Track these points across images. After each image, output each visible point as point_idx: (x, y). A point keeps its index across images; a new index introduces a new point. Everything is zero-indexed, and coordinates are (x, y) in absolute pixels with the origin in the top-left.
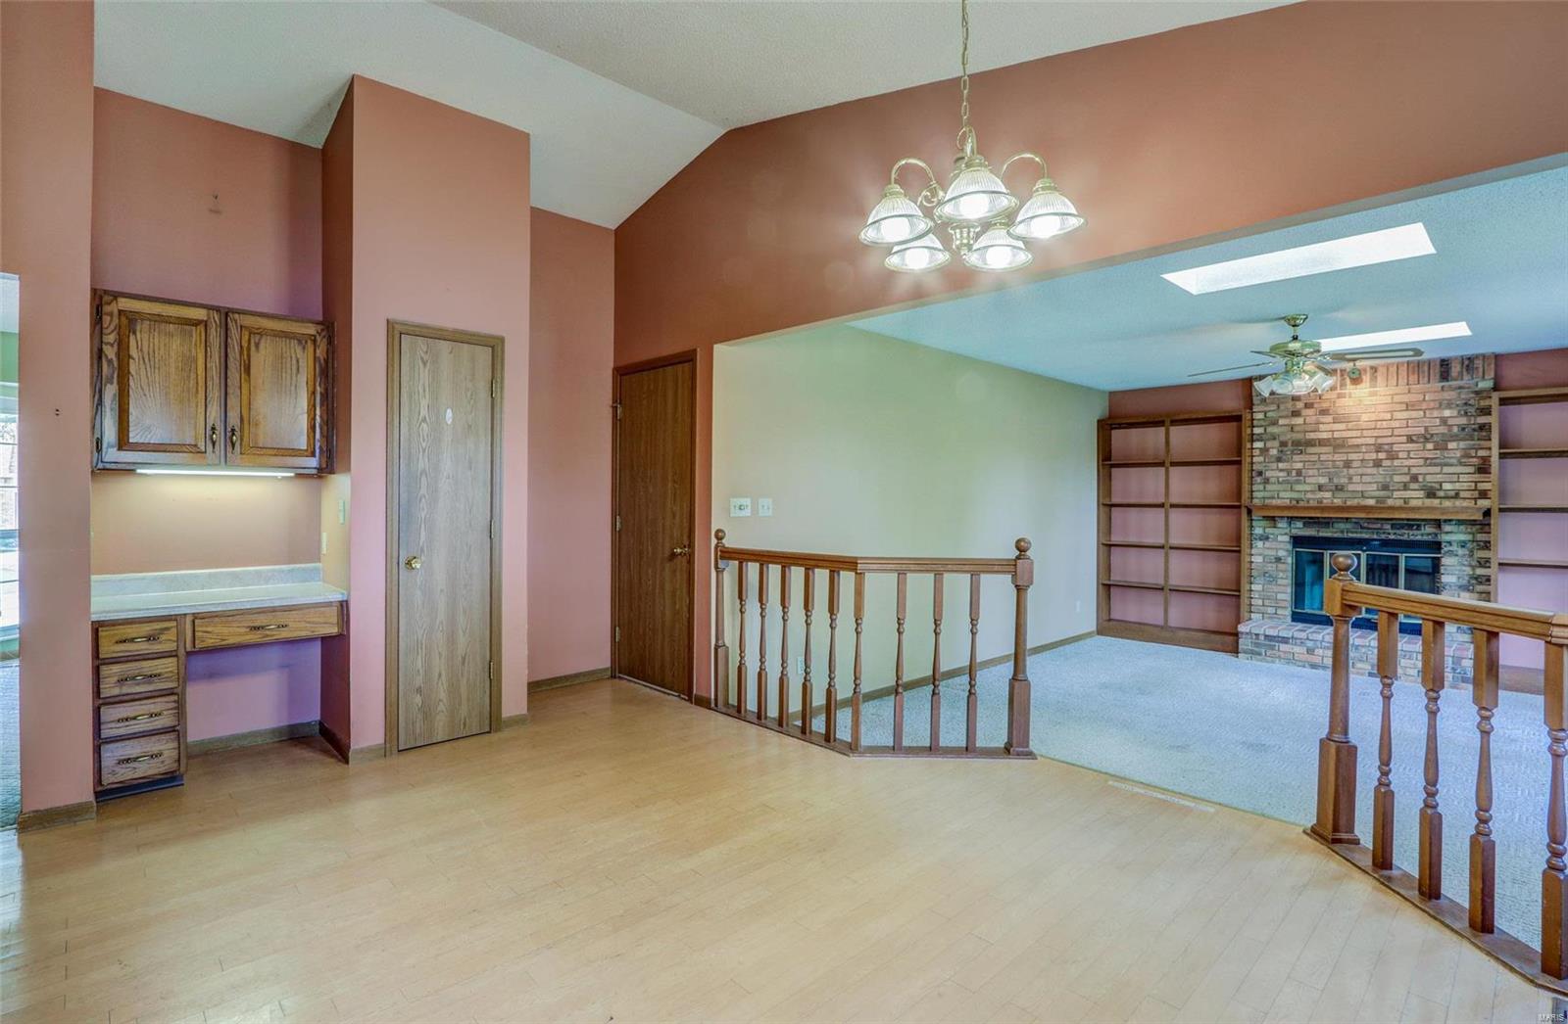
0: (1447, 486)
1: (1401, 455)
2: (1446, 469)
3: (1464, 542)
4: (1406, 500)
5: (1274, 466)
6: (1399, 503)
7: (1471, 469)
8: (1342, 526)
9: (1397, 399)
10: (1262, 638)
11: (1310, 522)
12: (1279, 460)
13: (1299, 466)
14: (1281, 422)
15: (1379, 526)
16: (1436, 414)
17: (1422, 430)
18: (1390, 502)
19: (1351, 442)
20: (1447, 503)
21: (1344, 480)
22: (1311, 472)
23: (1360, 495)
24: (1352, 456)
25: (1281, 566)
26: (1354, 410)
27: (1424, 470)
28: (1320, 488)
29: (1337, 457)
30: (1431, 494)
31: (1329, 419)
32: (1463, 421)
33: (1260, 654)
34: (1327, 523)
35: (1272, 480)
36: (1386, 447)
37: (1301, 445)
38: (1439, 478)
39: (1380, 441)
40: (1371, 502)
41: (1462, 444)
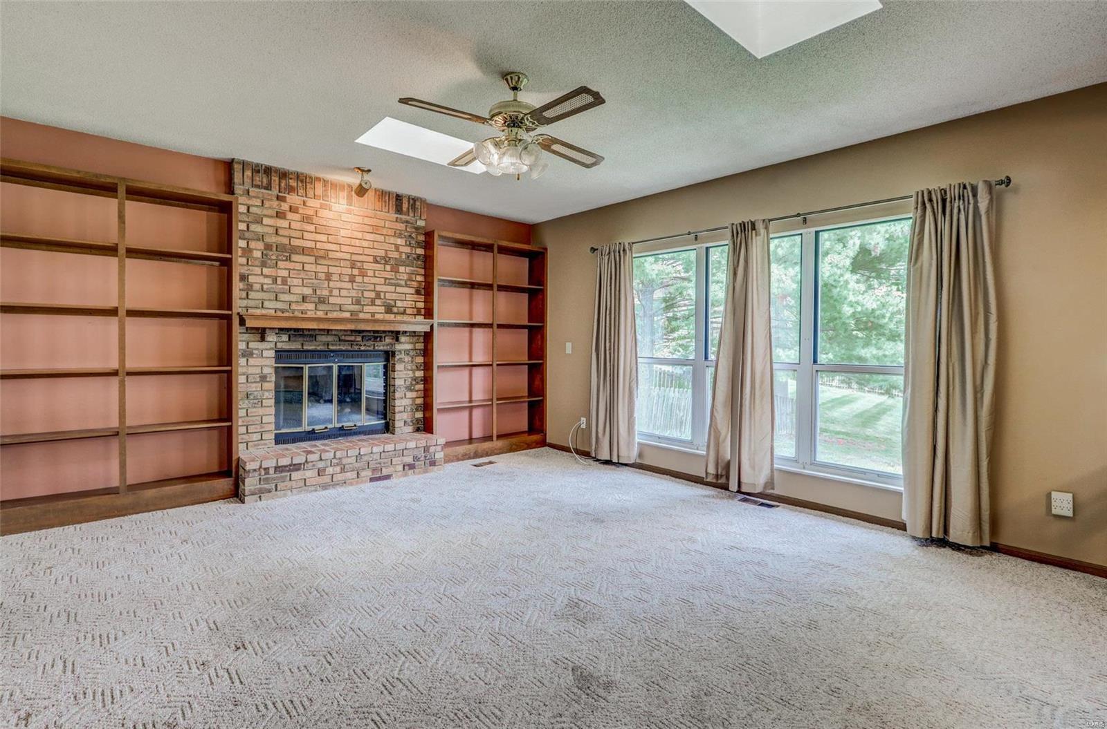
0: (399, 304)
1: (370, 273)
2: (399, 289)
3: (408, 350)
4: (373, 314)
5: (258, 271)
6: (368, 316)
7: (412, 291)
8: (324, 339)
9: (367, 221)
10: (272, 471)
11: (296, 333)
12: (264, 264)
13: (285, 273)
14: (266, 221)
15: (352, 338)
16: (392, 240)
17: (382, 253)
18: (361, 316)
19: (331, 255)
20: (399, 318)
21: (325, 293)
22: (296, 282)
23: (338, 309)
24: (332, 270)
25: (266, 385)
26: (334, 224)
27: (385, 288)
28: (304, 299)
29: (319, 268)
30: (389, 310)
31: (312, 228)
32: (407, 250)
33: (269, 491)
34: (311, 335)
35: (257, 287)
36: (359, 264)
37: (288, 251)
38: (394, 296)
39: (355, 258)
40: (347, 315)
41: (408, 269)
